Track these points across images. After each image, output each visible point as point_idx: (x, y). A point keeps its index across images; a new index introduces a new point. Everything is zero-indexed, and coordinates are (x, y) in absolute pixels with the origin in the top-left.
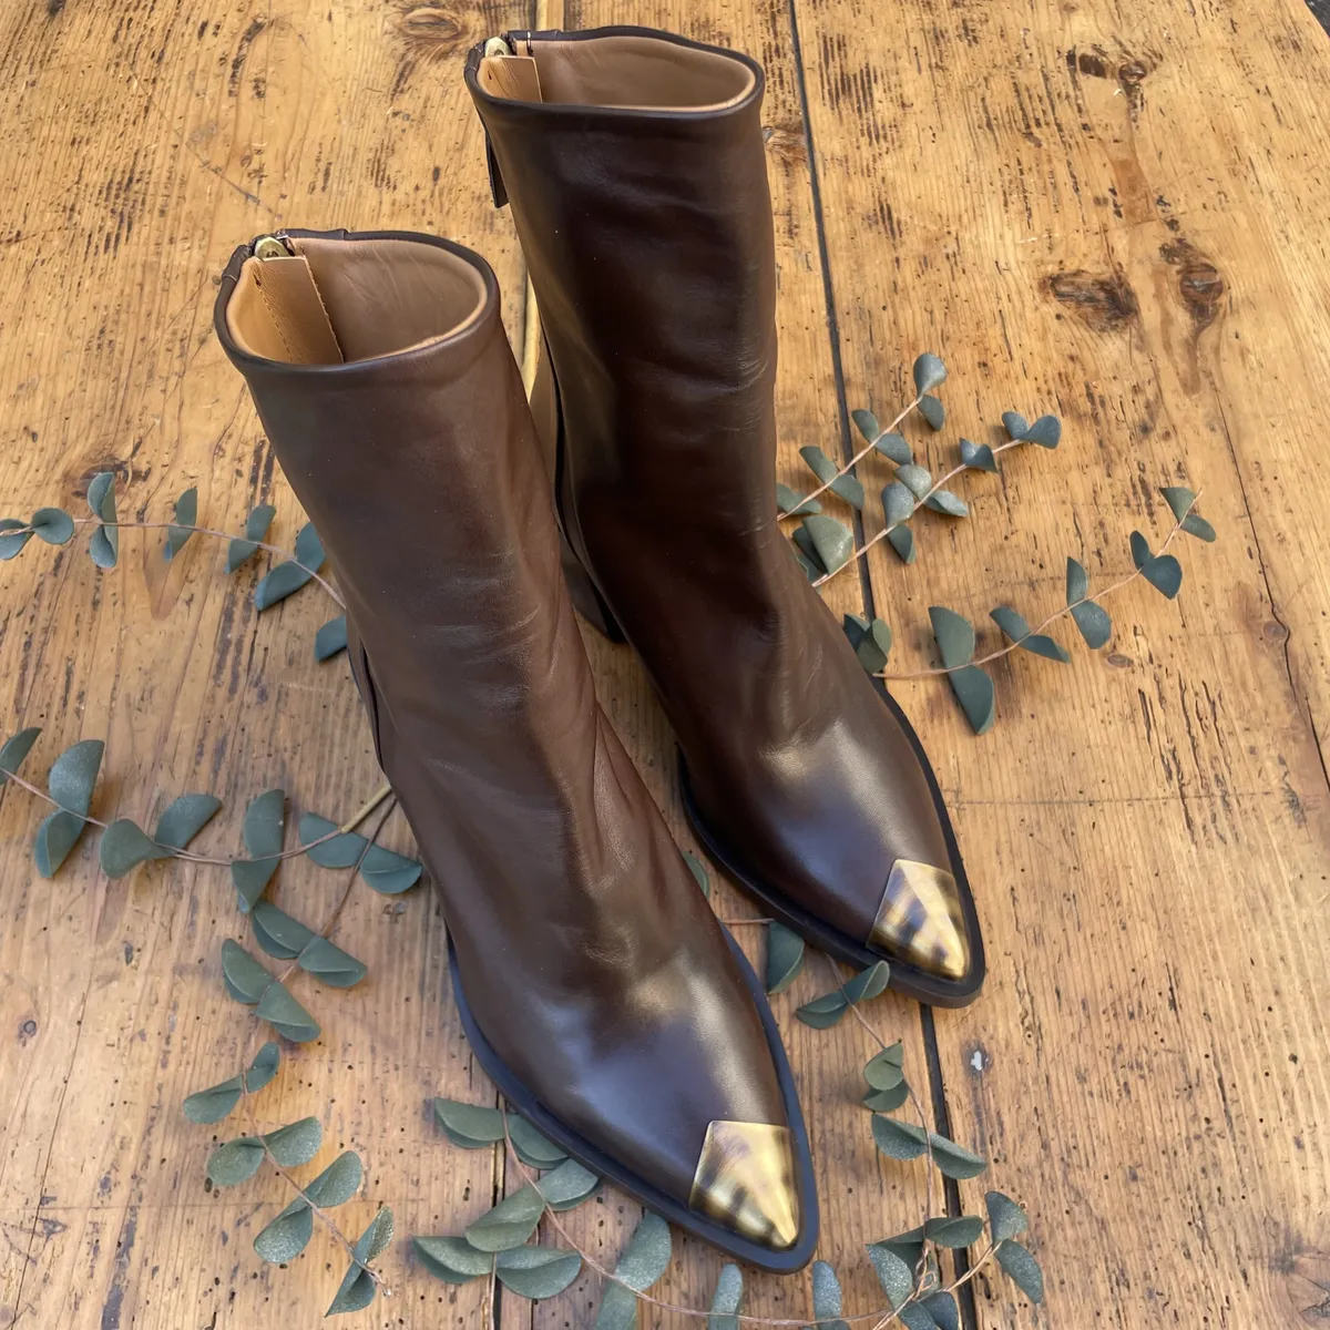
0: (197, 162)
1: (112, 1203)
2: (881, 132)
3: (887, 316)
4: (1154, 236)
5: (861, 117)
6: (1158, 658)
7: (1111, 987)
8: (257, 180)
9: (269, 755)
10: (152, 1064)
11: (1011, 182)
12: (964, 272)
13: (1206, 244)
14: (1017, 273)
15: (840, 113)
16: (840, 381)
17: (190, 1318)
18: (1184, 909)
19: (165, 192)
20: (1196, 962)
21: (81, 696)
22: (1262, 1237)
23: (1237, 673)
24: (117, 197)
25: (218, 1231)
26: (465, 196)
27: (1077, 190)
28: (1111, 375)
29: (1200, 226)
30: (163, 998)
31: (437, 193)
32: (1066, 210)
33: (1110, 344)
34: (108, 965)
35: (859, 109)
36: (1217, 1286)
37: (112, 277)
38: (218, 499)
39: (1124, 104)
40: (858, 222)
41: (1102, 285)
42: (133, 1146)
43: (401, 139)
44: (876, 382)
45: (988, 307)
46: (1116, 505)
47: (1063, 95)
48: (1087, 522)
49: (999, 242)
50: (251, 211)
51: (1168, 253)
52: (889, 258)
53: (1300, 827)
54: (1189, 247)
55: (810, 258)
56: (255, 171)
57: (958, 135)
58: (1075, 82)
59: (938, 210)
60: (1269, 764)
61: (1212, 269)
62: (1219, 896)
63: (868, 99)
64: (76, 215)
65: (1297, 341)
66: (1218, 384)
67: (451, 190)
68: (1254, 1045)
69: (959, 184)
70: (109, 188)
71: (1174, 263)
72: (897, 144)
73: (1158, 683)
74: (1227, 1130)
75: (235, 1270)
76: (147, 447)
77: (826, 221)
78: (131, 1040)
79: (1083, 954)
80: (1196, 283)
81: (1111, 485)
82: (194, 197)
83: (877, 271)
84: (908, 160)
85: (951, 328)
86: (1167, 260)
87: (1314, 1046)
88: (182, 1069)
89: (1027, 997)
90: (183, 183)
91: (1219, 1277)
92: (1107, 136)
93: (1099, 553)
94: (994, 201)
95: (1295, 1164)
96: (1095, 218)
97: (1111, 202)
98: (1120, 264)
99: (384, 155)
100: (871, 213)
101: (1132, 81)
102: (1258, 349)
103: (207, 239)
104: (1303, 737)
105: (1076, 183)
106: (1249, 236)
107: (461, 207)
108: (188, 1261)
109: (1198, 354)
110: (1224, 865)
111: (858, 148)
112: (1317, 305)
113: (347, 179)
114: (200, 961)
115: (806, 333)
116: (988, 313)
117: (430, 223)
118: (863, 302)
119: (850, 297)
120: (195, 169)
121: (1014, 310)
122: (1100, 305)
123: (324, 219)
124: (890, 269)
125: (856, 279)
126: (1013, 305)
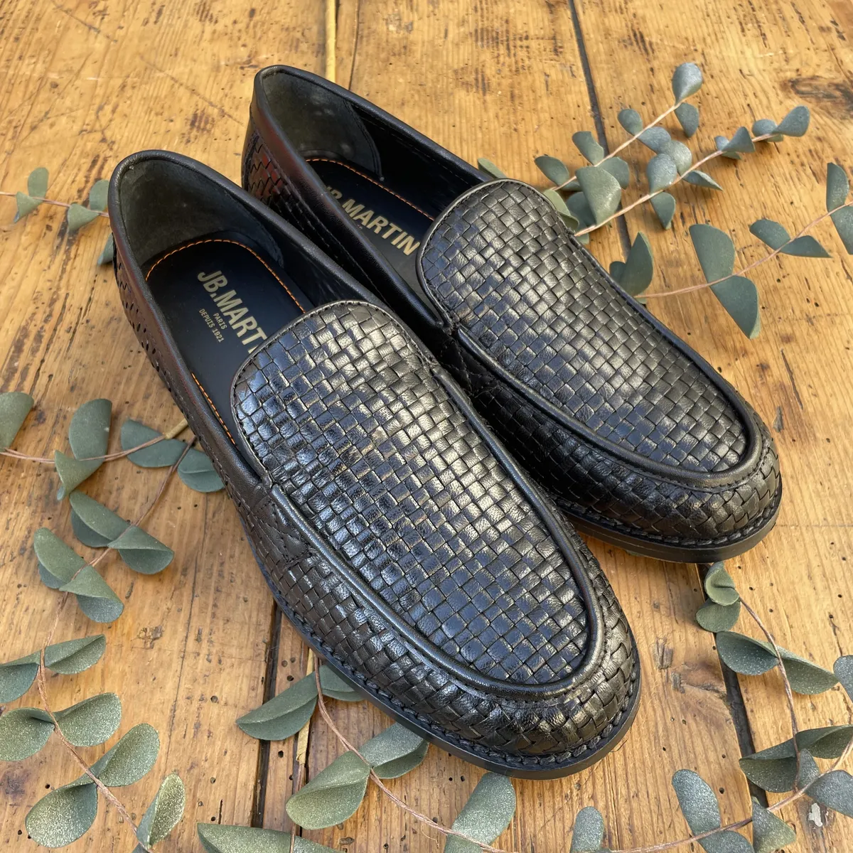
0: (53, 6)
8: (100, 17)
11: (745, 16)
12: (712, 77)
14: (760, 78)
19: (22, 26)
26: (276, 28)
27: (803, 22)
31: (251, 25)
32: (796, 35)
38: (26, 248)
40: (615, 44)
41: (837, 86)
45: (738, 102)
49: (741, 56)
50: (92, 38)
52: (644, 68)
55: (574, 68)
56: (100, 12)
59: (684, 34)
67: (263, 24)
69: (700, 17)
77: (588, 45)
82: (45, 29)
83: (634, 77)
84: (654, 2)
90: (37, 19)
94: (733, 28)
96: (821, 39)
97: (834, 30)
98: (850, 72)
100: (626, 38)
103: (50, 57)
105: (801, 17)
107: (271, 35)
113: (176, 16)
115: (574, 122)
116: (738, 106)
117: (244, 46)
118: (624, 99)
119: (612, 96)
120: (50, 10)
121: (761, 102)
122: (838, 101)
123: (153, 43)
124: (646, 75)
125: (617, 83)
126: (760, 100)
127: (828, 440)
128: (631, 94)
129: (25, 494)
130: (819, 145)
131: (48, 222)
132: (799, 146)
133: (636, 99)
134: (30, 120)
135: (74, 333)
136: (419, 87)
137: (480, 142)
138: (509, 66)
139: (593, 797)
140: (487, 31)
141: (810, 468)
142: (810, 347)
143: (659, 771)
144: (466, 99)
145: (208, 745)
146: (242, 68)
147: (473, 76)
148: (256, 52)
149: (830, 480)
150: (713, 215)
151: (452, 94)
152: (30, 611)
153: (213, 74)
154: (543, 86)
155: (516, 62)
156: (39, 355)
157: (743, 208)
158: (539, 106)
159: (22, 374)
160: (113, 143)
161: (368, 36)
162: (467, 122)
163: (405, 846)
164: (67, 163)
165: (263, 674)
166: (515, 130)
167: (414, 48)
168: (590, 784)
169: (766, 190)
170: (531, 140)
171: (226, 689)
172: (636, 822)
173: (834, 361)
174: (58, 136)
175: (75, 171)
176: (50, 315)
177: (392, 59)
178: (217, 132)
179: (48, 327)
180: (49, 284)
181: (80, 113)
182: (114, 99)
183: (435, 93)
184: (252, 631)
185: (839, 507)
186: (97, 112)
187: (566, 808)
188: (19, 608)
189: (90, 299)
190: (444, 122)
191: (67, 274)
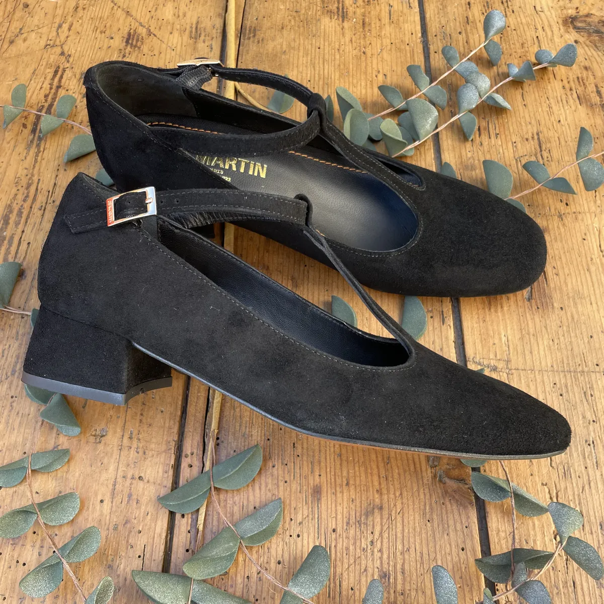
3: (462, 38)
12: (513, 12)
14: (548, 14)
45: (530, 34)
83: (455, 10)
115: (407, 47)
116: (529, 38)
118: (446, 30)
119: (438, 25)
121: (546, 36)
124: (464, 9)
125: (442, 15)
126: (546, 33)
127: (561, 308)
128: (451, 24)
129: (14, 331)
130: (585, 73)
131: (23, 121)
132: (570, 74)
133: (454, 29)
134: (8, 36)
135: (44, 210)
136: (295, 14)
137: (337, 62)
139: (380, 551)
141: (547, 329)
142: (558, 238)
143: (424, 535)
144: (329, 24)
145: (137, 508)
147: (336, 5)
149: (559, 338)
150: (502, 129)
151: (319, 20)
152: (20, 415)
154: (387, 15)
156: (21, 227)
157: (523, 124)
158: (383, 33)
159: (9, 242)
160: (70, 56)
162: (329, 45)
163: (260, 578)
164: (36, 72)
165: (172, 462)
166: (364, 53)
168: (379, 542)
169: (542, 110)
170: (375, 62)
171: (148, 472)
172: (407, 567)
173: (573, 249)
174: (29, 50)
175: (42, 79)
176: (27, 196)
178: (145, 49)
179: (27, 205)
180: (26, 171)
181: (44, 30)
182: (70, 19)
183: (307, 18)
184: (165, 433)
185: (563, 358)
186: (58, 29)
187: (363, 557)
188: (12, 413)
189: (55, 184)
190: (312, 44)
191: (38, 163)
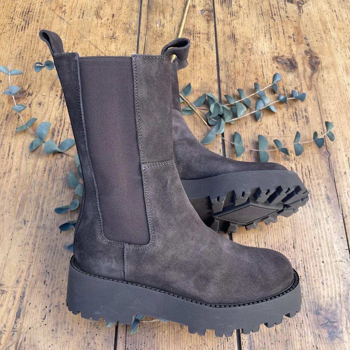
0: (47, 8)
1: (20, 286)
2: (234, 14)
3: (232, 64)
4: (303, 48)
5: (228, 9)
6: (296, 159)
7: (279, 242)
8: (64, 14)
9: (64, 172)
10: (30, 251)
11: (267, 30)
12: (253, 54)
13: (317, 51)
14: (267, 55)
15: (223, 7)
16: (219, 81)
17: (39, 316)
18: (298, 224)
19: (38, 15)
20: (300, 237)
21: (13, 153)
22: (312, 306)
23: (316, 164)
24: (25, 16)
25: (47, 294)
26: (121, 23)
27: (284, 34)
28: (289, 84)
29: (315, 46)
30: (34, 235)
31: (113, 21)
32: (281, 39)
33: (290, 76)
34: (19, 225)
35: (228, 7)
36: (300, 317)
37: (23, 38)
38: (51, 102)
39: (297, 11)
40: (226, 38)
41: (289, 60)
42: (25, 272)
43: (104, 5)
44: (228, 82)
45: (259, 63)
46: (288, 118)
47: (282, 7)
48: (281, 123)
49: (263, 46)
50: (62, 22)
51: (306, 52)
52: (233, 48)
53: (329, 204)
54: (312, 51)
55: (213, 47)
56: (64, 11)
57: (254, 16)
58: (285, 4)
59: (247, 36)
60: (322, 188)
61: (317, 58)
62: (307, 221)
63: (231, 4)
64: (14, 21)
65: (338, 78)
66: (317, 88)
67: (117, 21)
68: (313, 258)
69: (253, 29)
70: (23, 13)
71: (308, 55)
72: (237, 17)
73: (296, 165)
74: (305, 279)
75: (51, 304)
76: (32, 86)
77: (218, 37)
78: (25, 245)
79: (272, 234)
80: (313, 61)
81: (287, 113)
82: (46, 17)
83: (230, 52)
84: (240, 22)
85: (249, 69)
86: (306, 54)
87: (328, 259)
88: (38, 253)
89: (257, 244)
90: (43, 13)
91: (301, 315)
92: (293, 20)
93: (283, 131)
94: (262, 35)
95: (321, 288)
96: (288, 41)
97: (293, 37)
98: (294, 54)
99: (99, 10)
100: (230, 36)
101: (300, 5)
102: (328, 80)
104: (331, 181)
105: (284, 32)
106: (327, 49)
107: (119, 26)
108: (39, 302)
109: (312, 80)
110: (309, 213)
111: (227, 17)
112: (344, 69)
113: (89, 16)
114: (44, 225)
115: (211, 67)
116: (259, 65)
117: (111, 30)
118: (226, 60)
119: (223, 58)
120: (47, 9)
121: (265, 65)
122: (288, 65)
123: (82, 26)
124: (234, 51)
125: (225, 53)
126: (266, 64)
128: (229, 58)
129: (60, 177)
131: (56, 93)
133: (230, 60)
135: (68, 130)
138: (193, 44)
140: (188, 29)
146: (111, 39)
148: (115, 32)
153: (102, 41)
154: (203, 53)
155: (196, 43)
156: (59, 137)
158: (201, 60)
161: (150, 28)
166: (193, 69)
167: (164, 34)
170: (197, 73)
176: (61, 125)
177: (158, 39)
179: (61, 128)
180: (59, 114)
182: (71, 49)
191: (64, 111)
